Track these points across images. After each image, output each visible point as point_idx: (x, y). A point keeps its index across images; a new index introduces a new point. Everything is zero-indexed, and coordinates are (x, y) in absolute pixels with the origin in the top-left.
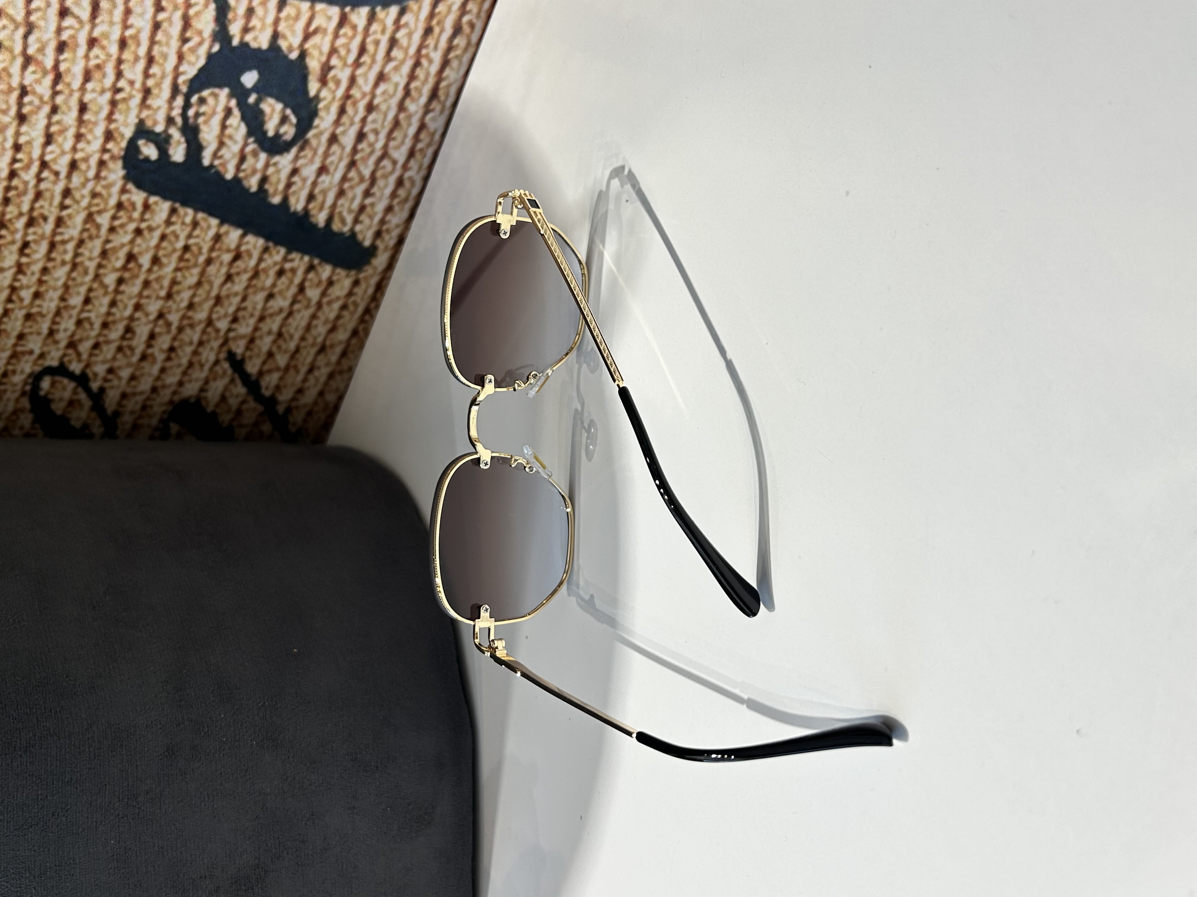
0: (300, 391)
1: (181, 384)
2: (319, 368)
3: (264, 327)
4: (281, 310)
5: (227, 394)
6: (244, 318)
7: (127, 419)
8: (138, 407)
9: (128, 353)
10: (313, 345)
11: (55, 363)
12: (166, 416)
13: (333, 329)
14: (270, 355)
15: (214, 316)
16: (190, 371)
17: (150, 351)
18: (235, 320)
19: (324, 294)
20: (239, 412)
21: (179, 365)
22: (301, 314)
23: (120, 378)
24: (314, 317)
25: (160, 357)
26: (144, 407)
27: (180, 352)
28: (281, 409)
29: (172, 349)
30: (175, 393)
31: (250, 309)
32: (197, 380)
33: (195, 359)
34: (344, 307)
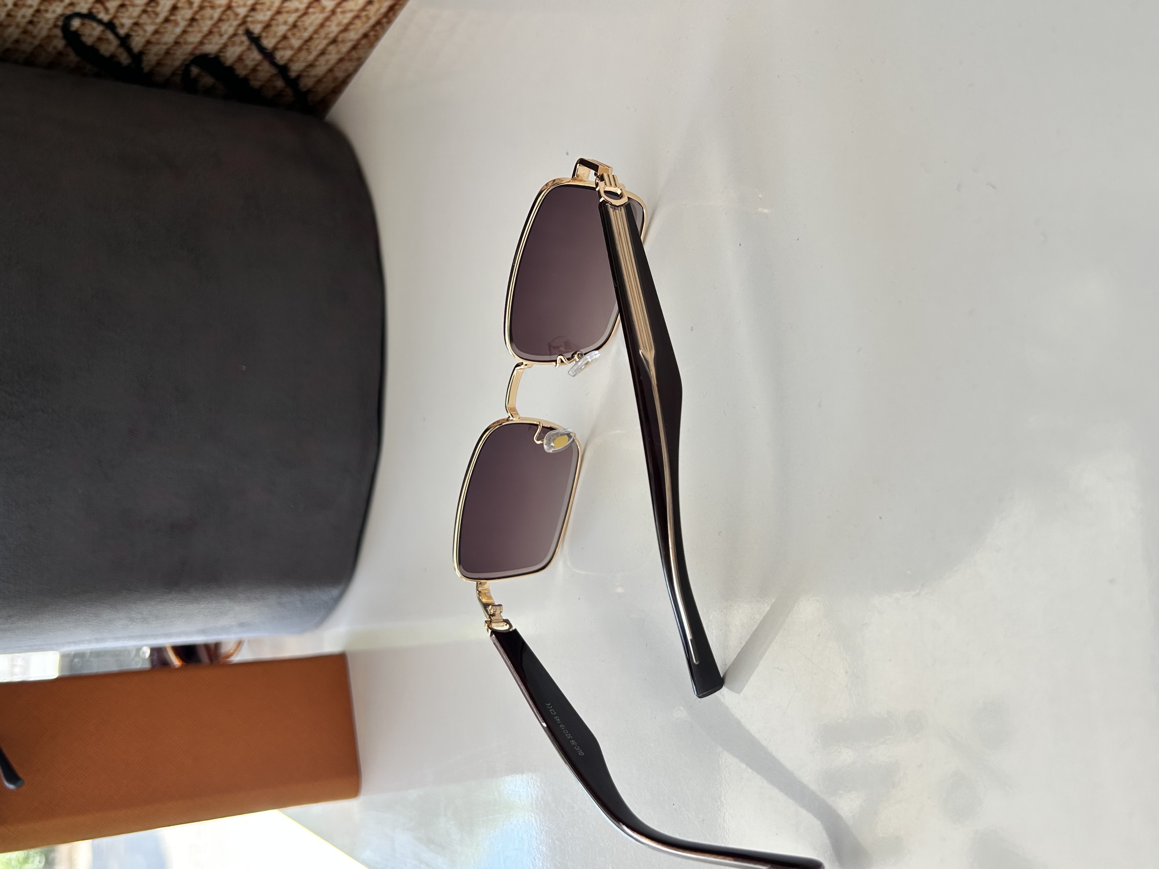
0: (311, 65)
1: (201, 43)
2: (329, 54)
3: (281, 18)
4: (297, 10)
5: (244, 57)
6: (262, 10)
7: (151, 58)
8: (162, 52)
9: (153, 15)
10: (326, 37)
11: (84, 11)
12: (187, 62)
13: (346, 29)
14: (285, 37)
15: (234, 4)
16: (210, 37)
17: (172, 18)
18: (253, 9)
19: (338, 5)
20: (254, 70)
21: (200, 32)
22: (317, 15)
23: (145, 31)
24: (327, 19)
25: (183, 24)
26: (167, 53)
27: (201, 22)
28: (293, 74)
29: (193, 20)
30: (195, 48)
31: (268, 3)
32: (217, 43)
33: (215, 30)
34: (357, 17)
